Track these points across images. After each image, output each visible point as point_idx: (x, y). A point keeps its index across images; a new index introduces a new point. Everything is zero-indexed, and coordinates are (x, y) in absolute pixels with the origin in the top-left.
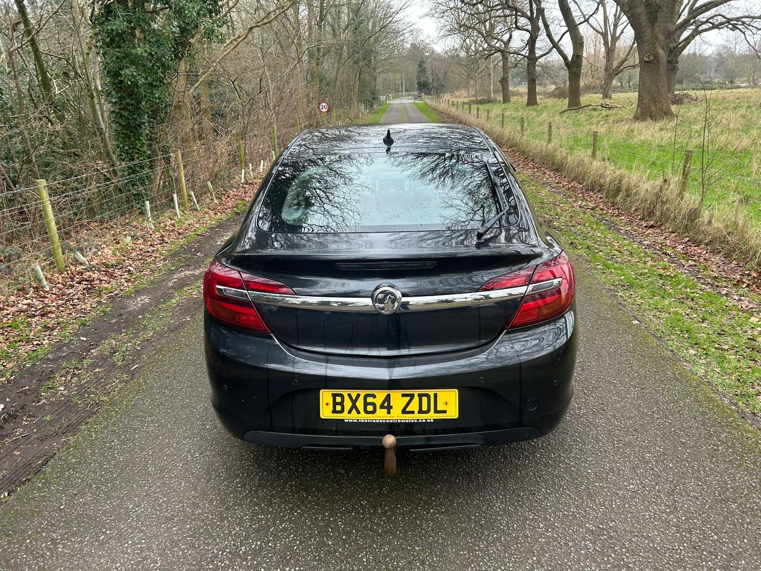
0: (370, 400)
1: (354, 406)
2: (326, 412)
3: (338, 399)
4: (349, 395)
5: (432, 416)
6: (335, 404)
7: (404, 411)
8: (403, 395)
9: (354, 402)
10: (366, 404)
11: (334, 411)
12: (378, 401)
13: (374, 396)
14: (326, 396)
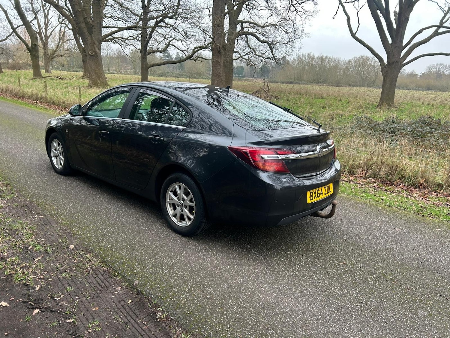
0: (318, 192)
1: (315, 196)
2: (309, 201)
3: (312, 194)
4: (314, 192)
5: (330, 194)
6: (311, 196)
7: (325, 194)
8: (325, 188)
9: (315, 194)
10: (318, 194)
11: (311, 200)
12: (320, 192)
13: (319, 190)
14: (308, 194)
